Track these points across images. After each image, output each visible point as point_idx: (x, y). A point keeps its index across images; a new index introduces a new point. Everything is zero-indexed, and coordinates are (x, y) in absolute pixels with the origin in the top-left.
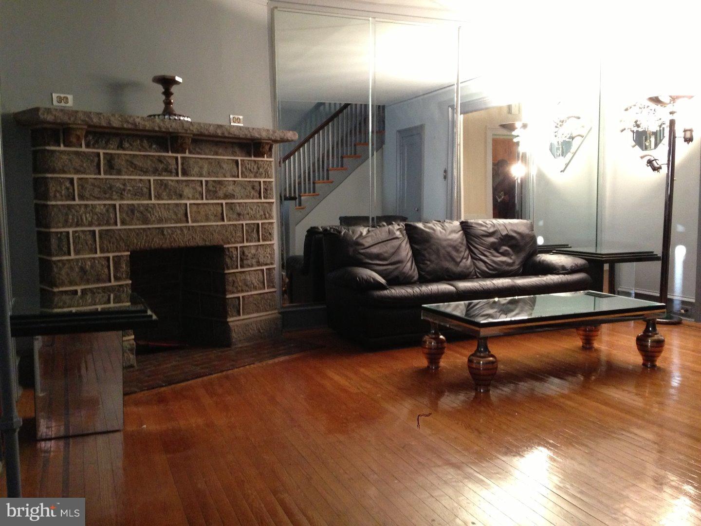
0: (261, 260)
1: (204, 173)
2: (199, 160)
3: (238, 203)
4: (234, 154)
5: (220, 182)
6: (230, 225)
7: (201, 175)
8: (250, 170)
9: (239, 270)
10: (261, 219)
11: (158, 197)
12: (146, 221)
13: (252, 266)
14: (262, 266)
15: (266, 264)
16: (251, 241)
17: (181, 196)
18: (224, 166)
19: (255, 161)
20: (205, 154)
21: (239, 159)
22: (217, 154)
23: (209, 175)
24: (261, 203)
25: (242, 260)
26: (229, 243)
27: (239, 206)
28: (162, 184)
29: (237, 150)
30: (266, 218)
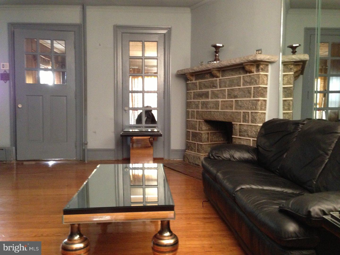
0: (250, 134)
1: (227, 86)
2: (226, 80)
3: (240, 100)
4: (240, 74)
5: (232, 90)
6: (236, 112)
7: (225, 87)
8: (247, 81)
9: (238, 137)
10: (251, 110)
11: (212, 98)
12: (207, 108)
13: (244, 136)
14: (250, 138)
15: (253, 137)
16: (245, 122)
17: (218, 98)
18: (235, 81)
19: (250, 76)
20: (228, 76)
21: (242, 76)
22: (232, 75)
23: (229, 86)
24: (251, 100)
25: (240, 132)
26: (234, 121)
27: (241, 102)
28: (213, 92)
29: (241, 72)
30: (254, 110)
